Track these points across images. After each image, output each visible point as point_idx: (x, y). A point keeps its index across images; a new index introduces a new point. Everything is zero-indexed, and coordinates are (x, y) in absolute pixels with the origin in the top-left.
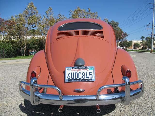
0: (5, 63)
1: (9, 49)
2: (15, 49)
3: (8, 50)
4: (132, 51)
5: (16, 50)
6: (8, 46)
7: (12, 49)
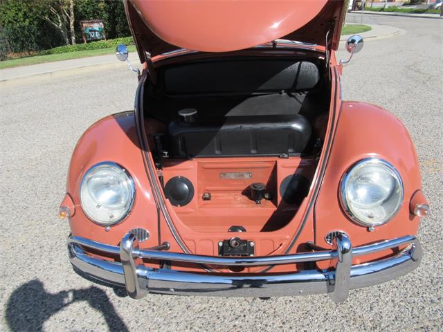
0: (51, 73)
1: (16, 20)
2: (34, 20)
3: (12, 23)
4: (382, 10)
5: (36, 23)
6: (9, 10)
7: (24, 21)
